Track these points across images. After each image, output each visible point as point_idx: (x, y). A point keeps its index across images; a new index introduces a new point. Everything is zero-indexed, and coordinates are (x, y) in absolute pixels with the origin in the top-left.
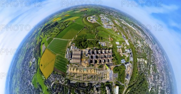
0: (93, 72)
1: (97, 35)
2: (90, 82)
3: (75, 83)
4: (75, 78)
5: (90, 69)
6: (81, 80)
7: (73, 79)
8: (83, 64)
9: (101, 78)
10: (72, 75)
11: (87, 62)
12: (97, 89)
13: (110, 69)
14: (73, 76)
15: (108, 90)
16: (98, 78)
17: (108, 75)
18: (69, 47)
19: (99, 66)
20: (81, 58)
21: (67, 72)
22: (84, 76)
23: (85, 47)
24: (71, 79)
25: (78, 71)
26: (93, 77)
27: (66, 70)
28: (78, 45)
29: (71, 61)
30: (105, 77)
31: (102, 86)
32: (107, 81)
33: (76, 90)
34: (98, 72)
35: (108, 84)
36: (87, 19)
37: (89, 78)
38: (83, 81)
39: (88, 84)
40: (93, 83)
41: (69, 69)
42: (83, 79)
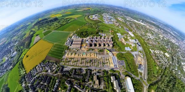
0: (93, 56)
1: (98, 29)
2: (88, 68)
3: (70, 69)
4: (72, 64)
5: (89, 54)
6: (78, 65)
8: (83, 49)
9: (103, 64)
10: (69, 60)
11: (87, 47)
13: (113, 54)
16: (99, 62)
17: (111, 61)
18: (71, 37)
19: (99, 50)
20: (82, 44)
21: (63, 57)
22: (83, 61)
24: (66, 65)
26: (92, 61)
27: (63, 55)
28: (80, 35)
29: (71, 47)
30: (107, 63)
32: (110, 68)
34: (99, 57)
36: (90, 17)
37: (88, 63)
38: (81, 66)
39: (86, 70)
40: (93, 69)
42: (81, 63)
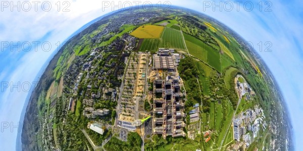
0: (138, 90)
2: (122, 82)
3: (125, 62)
5: (143, 84)
6: (128, 70)
7: (130, 59)
8: (153, 73)
9: (124, 104)
10: (136, 59)
11: (156, 78)
12: (109, 94)
13: (140, 127)
14: (134, 59)
15: (103, 113)
16: (127, 98)
17: (128, 119)
18: (176, 52)
19: (149, 102)
21: (140, 52)
22: (133, 75)
23: (184, 76)
25: (141, 66)
26: (130, 88)
27: (143, 51)
28: (184, 63)
29: (156, 56)
30: (125, 111)
31: (112, 103)
32: (118, 114)
33: (115, 64)
34: (136, 100)
35: (112, 115)
37: (129, 82)
38: (126, 73)
39: (121, 80)
40: (120, 88)
41: (144, 54)
42: (129, 74)
